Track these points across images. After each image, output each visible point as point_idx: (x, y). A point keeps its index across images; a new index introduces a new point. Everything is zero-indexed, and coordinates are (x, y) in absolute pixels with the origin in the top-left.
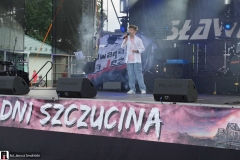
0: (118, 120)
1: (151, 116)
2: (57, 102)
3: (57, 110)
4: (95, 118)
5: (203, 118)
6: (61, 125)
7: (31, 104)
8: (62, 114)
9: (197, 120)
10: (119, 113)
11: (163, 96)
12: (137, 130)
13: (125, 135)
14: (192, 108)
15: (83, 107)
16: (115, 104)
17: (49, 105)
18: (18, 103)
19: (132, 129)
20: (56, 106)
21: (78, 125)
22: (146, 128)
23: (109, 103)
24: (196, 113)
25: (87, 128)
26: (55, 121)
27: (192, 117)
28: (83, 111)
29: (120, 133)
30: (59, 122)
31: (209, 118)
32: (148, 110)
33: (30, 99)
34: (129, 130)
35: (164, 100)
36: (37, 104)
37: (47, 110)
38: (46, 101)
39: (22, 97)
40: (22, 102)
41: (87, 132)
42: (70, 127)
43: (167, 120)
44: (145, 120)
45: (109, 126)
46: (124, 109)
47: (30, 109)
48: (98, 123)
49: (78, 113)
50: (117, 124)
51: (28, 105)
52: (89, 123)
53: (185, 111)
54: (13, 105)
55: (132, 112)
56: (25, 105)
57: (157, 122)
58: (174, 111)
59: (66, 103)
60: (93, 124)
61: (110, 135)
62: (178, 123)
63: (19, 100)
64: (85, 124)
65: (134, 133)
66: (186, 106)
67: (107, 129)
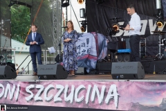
0: (85, 95)
1: (110, 91)
2: (38, 83)
3: (39, 89)
4: (68, 94)
5: (151, 91)
6: (42, 101)
7: (18, 86)
8: (42, 92)
9: (146, 92)
10: (86, 90)
11: (119, 75)
12: (100, 102)
13: (91, 107)
14: (141, 83)
15: (58, 86)
16: (83, 83)
17: (32, 86)
18: (8, 85)
19: (96, 102)
20: (38, 86)
21: (55, 100)
22: (107, 100)
23: (78, 82)
24: (145, 87)
25: (61, 102)
26: (37, 98)
27: (142, 90)
28: (58, 89)
29: (87, 105)
30: (40, 98)
31: (155, 91)
32: (108, 86)
33: (18, 82)
34: (94, 102)
35: (119, 78)
36: (23, 85)
37: (31, 89)
38: (30, 83)
39: (12, 81)
40: (12, 84)
41: (62, 105)
42: (48, 101)
43: (123, 93)
44: (106, 94)
45: (79, 100)
46: (90, 86)
47: (18, 89)
48: (70, 98)
49: (55, 90)
50: (85, 98)
51: (16, 87)
52: (63, 98)
53: (137, 86)
54: (5, 87)
55: (96, 89)
56: (14, 87)
57: (116, 95)
58: (128, 87)
59: (45, 84)
60: (66, 99)
61: (80, 106)
62: (131, 96)
63: (9, 83)
64: (60, 99)
65: (98, 104)
66: (137, 82)
67: (77, 102)
